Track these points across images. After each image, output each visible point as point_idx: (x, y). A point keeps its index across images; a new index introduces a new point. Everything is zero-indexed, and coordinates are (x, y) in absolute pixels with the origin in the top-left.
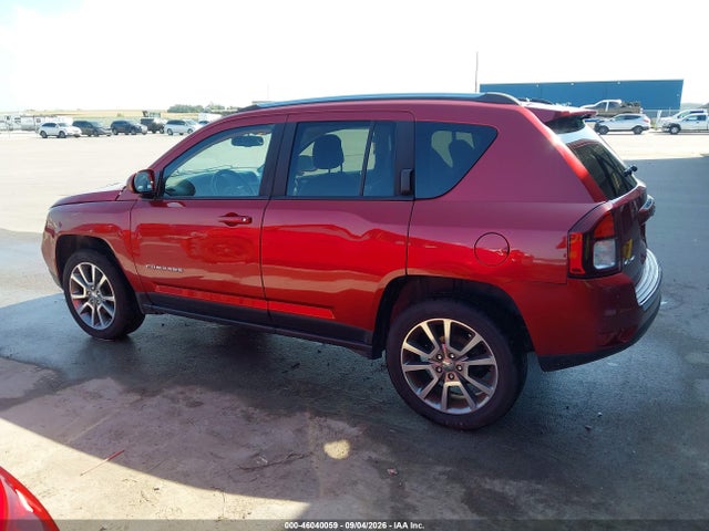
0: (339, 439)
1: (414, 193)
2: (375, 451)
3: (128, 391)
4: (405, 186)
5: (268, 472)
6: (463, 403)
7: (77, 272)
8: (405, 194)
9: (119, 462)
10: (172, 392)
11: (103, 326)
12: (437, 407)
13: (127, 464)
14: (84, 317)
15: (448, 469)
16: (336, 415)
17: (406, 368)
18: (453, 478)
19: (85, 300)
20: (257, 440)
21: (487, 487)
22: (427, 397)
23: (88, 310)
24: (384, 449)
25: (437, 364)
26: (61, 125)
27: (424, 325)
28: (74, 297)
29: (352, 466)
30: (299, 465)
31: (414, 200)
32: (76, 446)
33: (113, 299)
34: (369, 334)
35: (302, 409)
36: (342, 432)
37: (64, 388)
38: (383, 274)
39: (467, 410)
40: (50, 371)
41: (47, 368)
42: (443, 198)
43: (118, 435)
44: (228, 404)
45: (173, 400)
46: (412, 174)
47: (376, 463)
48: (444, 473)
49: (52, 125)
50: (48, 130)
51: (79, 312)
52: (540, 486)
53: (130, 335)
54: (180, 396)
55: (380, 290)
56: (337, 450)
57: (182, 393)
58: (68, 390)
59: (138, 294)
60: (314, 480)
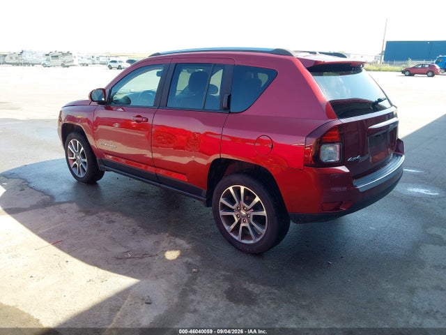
0: (176, 250)
1: (229, 109)
2: (192, 258)
3: (80, 211)
4: (225, 105)
5: (128, 261)
6: (249, 238)
7: (71, 144)
8: (225, 109)
9: (57, 247)
10: (103, 214)
11: (82, 176)
12: (237, 238)
13: (60, 248)
14: (74, 169)
15: (228, 274)
16: (183, 237)
17: (222, 213)
18: (227, 279)
19: (74, 160)
20: (132, 244)
21: (245, 287)
22: (232, 231)
23: (75, 166)
24: (198, 258)
25: (238, 213)
26: (120, 62)
27: (231, 188)
28: (70, 158)
29: (175, 264)
30: (147, 260)
31: (230, 113)
32: (41, 236)
33: (86, 160)
34: (205, 191)
35: (166, 231)
36: (180, 246)
37: (51, 206)
38: (210, 155)
39: (251, 242)
40: (48, 197)
41: (48, 195)
42: (243, 113)
43: (64, 232)
44: (127, 224)
45: (101, 218)
46: (229, 97)
47: (188, 265)
48: (224, 275)
49: (115, 62)
50: (112, 65)
51: (72, 166)
52: (276, 291)
53: (97, 182)
54: (106, 217)
55: (208, 164)
56: (172, 255)
57: (107, 215)
58: (52, 207)
59: (97, 159)
60: (150, 269)
